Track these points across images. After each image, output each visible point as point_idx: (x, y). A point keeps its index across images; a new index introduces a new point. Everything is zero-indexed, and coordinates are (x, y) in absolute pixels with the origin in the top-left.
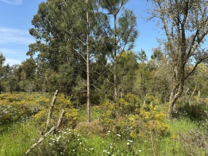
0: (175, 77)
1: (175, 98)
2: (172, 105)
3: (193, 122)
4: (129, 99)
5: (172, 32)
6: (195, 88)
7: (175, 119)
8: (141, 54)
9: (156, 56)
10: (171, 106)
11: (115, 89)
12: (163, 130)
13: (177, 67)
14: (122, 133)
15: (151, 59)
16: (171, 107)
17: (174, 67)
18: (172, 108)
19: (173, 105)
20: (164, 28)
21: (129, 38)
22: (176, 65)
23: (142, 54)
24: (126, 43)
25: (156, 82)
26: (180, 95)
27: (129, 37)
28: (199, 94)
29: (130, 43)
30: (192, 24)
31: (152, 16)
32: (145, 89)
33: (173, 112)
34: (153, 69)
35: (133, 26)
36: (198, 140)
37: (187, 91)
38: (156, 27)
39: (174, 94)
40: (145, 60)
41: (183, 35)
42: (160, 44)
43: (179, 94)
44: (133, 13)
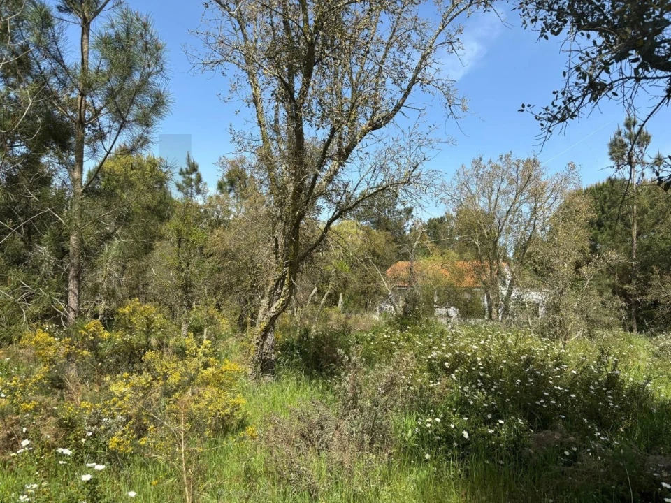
0: (276, 253)
1: (272, 315)
2: (262, 337)
3: (314, 382)
4: (133, 319)
5: (277, 121)
6: (330, 287)
7: (268, 378)
8: (184, 171)
9: (232, 183)
10: (258, 341)
11: (72, 285)
12: (227, 415)
13: (283, 224)
14: (83, 440)
15: (218, 193)
16: (258, 344)
17: (275, 224)
18: (262, 346)
19: (264, 337)
20: (252, 104)
21: (135, 110)
22: (280, 218)
23: (187, 173)
24: (122, 127)
25: (226, 264)
26: (285, 307)
27: (135, 107)
28: (340, 304)
29: (138, 130)
30: (319, 107)
31: (220, 58)
32: (187, 287)
33: (263, 358)
34: (220, 224)
35: (150, 74)
36: (318, 432)
37: (312, 294)
38: (230, 95)
39: (270, 304)
40: (198, 191)
41: (299, 134)
42: (240, 148)
43: (282, 305)
44: (150, 29)
